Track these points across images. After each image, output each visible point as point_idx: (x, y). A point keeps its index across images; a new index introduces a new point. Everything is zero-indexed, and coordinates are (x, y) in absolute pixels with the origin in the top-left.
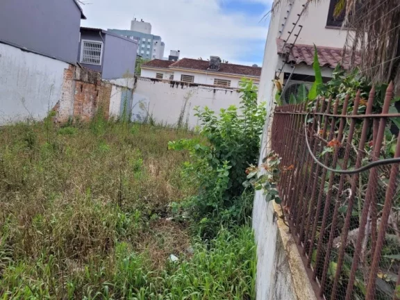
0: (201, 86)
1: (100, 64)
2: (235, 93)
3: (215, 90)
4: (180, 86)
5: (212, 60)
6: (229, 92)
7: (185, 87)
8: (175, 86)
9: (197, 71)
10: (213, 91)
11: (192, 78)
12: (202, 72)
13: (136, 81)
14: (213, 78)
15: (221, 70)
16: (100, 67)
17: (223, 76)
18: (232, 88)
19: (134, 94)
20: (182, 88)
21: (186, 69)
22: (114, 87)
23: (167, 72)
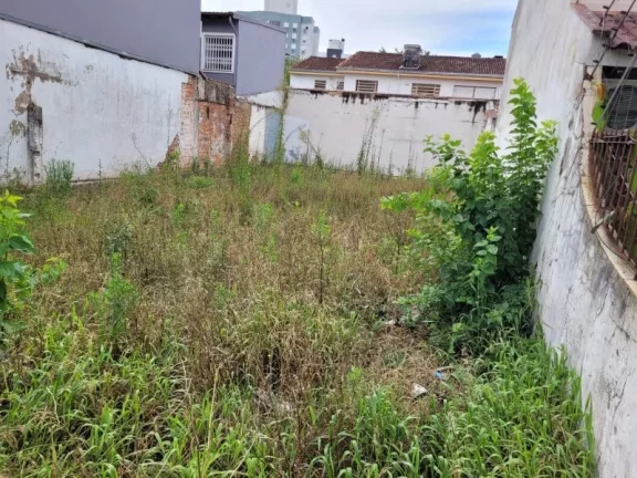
0: (393, 98)
1: (233, 71)
2: (451, 106)
3: (417, 103)
4: (358, 100)
5: (408, 52)
6: (441, 106)
7: (366, 100)
8: (350, 99)
9: (383, 72)
10: (413, 105)
11: (373, 84)
12: (391, 73)
13: (286, 97)
14: (411, 82)
15: (422, 68)
16: (233, 76)
17: (426, 78)
18: (447, 99)
19: (285, 117)
20: (362, 103)
21: (363, 71)
22: (254, 108)
23: (331, 77)
